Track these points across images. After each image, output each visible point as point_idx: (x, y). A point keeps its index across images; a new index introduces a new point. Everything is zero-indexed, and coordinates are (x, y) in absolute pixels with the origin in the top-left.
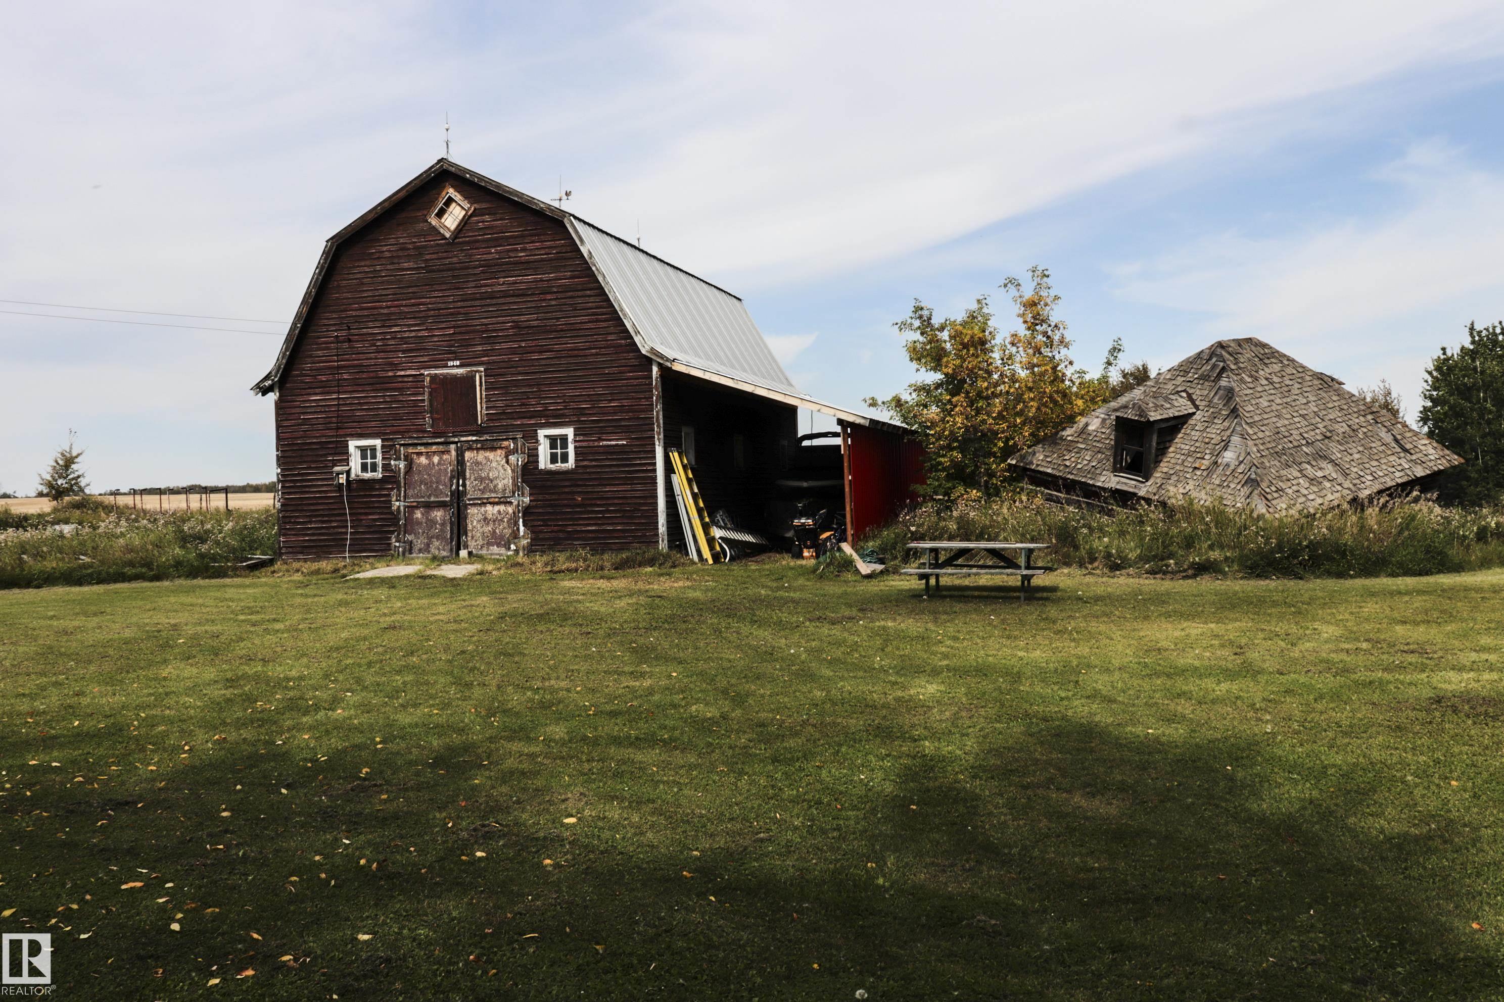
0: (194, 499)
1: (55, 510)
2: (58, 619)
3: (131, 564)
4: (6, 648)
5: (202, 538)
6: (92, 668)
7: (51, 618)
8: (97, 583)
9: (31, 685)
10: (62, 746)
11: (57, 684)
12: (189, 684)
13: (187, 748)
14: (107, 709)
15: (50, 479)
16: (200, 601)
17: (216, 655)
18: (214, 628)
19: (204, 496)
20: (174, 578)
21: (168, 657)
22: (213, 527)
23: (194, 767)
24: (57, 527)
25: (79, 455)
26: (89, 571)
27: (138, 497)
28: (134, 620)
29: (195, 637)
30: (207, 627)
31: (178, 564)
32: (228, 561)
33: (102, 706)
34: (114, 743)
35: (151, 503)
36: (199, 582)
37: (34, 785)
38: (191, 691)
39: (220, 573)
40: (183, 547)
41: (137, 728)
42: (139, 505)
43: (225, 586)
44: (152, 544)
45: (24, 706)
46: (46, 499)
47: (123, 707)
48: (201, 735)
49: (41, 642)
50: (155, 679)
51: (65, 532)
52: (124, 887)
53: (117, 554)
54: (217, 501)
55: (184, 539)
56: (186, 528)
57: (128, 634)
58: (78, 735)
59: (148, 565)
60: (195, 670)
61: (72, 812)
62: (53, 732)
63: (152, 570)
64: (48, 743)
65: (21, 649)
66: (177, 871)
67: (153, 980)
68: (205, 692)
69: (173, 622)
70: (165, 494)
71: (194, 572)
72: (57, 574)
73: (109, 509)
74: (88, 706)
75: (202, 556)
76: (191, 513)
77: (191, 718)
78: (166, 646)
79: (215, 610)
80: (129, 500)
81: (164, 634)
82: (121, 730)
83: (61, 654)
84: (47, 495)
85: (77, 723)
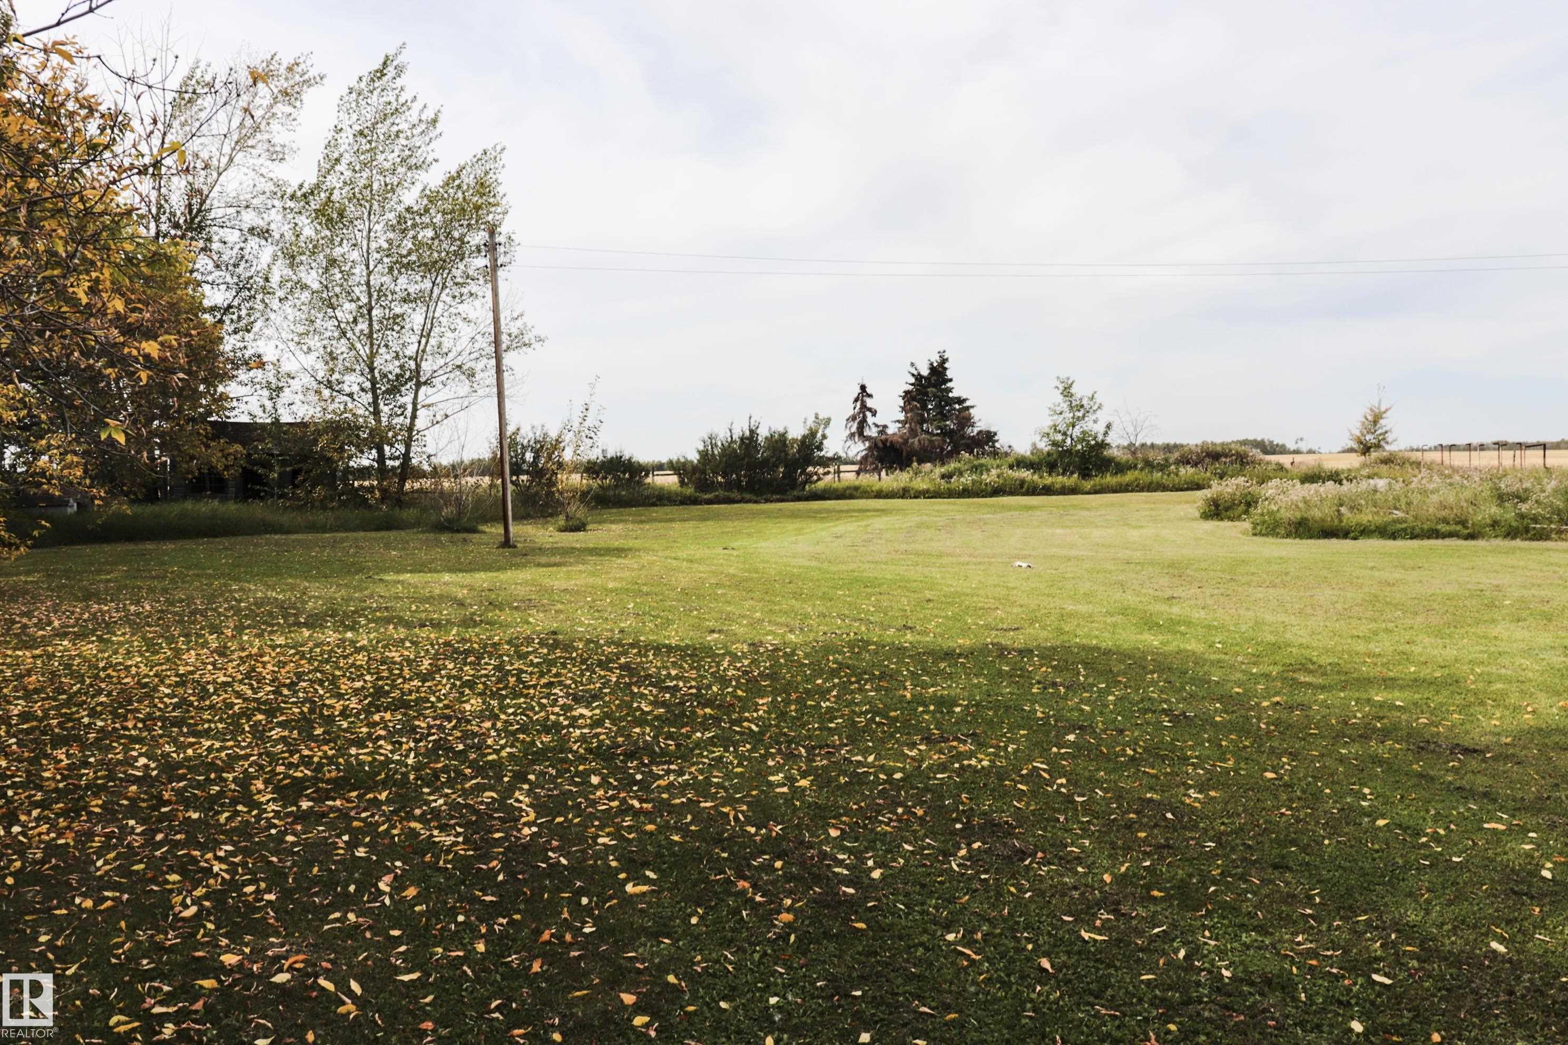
0: (1507, 455)
1: (1364, 465)
2: (1379, 570)
3: (1445, 521)
4: (1335, 592)
5: (1521, 497)
6: (1419, 619)
7: (1372, 568)
8: (1411, 538)
9: (1364, 628)
10: (1402, 688)
11: (1387, 631)
12: (1522, 645)
13: (1529, 709)
14: (1440, 660)
15: (1358, 434)
16: (1522, 563)
17: (1550, 620)
18: (1543, 593)
19: (1518, 452)
20: (1490, 537)
21: (1496, 616)
22: (1533, 486)
23: (1541, 730)
24: (1371, 481)
25: (1387, 410)
26: (1404, 526)
27: (1446, 454)
28: (1453, 577)
29: (1522, 599)
30: (1533, 591)
31: (1495, 524)
32: (1551, 522)
33: (1435, 656)
34: (1452, 693)
35: (1459, 459)
36: (1518, 543)
37: (1382, 718)
38: (1528, 652)
39: (1542, 536)
40: (1499, 505)
41: (1474, 682)
42: (1447, 462)
43: (1548, 550)
44: (1466, 501)
45: (1361, 647)
46: (1354, 455)
47: (1456, 660)
48: (1543, 701)
49: (1366, 590)
50: (1486, 637)
51: (1379, 486)
52: (1486, 826)
53: (1431, 510)
54: (1534, 458)
55: (1501, 498)
56: (1503, 486)
57: (1449, 590)
58: (1416, 680)
59: (1463, 523)
60: (1527, 634)
61: (1423, 748)
62: (1391, 674)
63: (1467, 528)
64: (1389, 683)
65: (1349, 595)
66: (1539, 823)
67: (1530, 915)
68: (1541, 656)
69: (1495, 583)
70: (1475, 449)
71: (1512, 533)
72: (1373, 528)
73: (1418, 464)
74: (1420, 655)
75: (1522, 516)
76: (1505, 470)
77: (1530, 681)
78: (1492, 605)
79: (1540, 574)
80: (1436, 456)
81: (1487, 593)
82: (1457, 681)
83: (1387, 603)
84: (1356, 451)
85: (1412, 669)
